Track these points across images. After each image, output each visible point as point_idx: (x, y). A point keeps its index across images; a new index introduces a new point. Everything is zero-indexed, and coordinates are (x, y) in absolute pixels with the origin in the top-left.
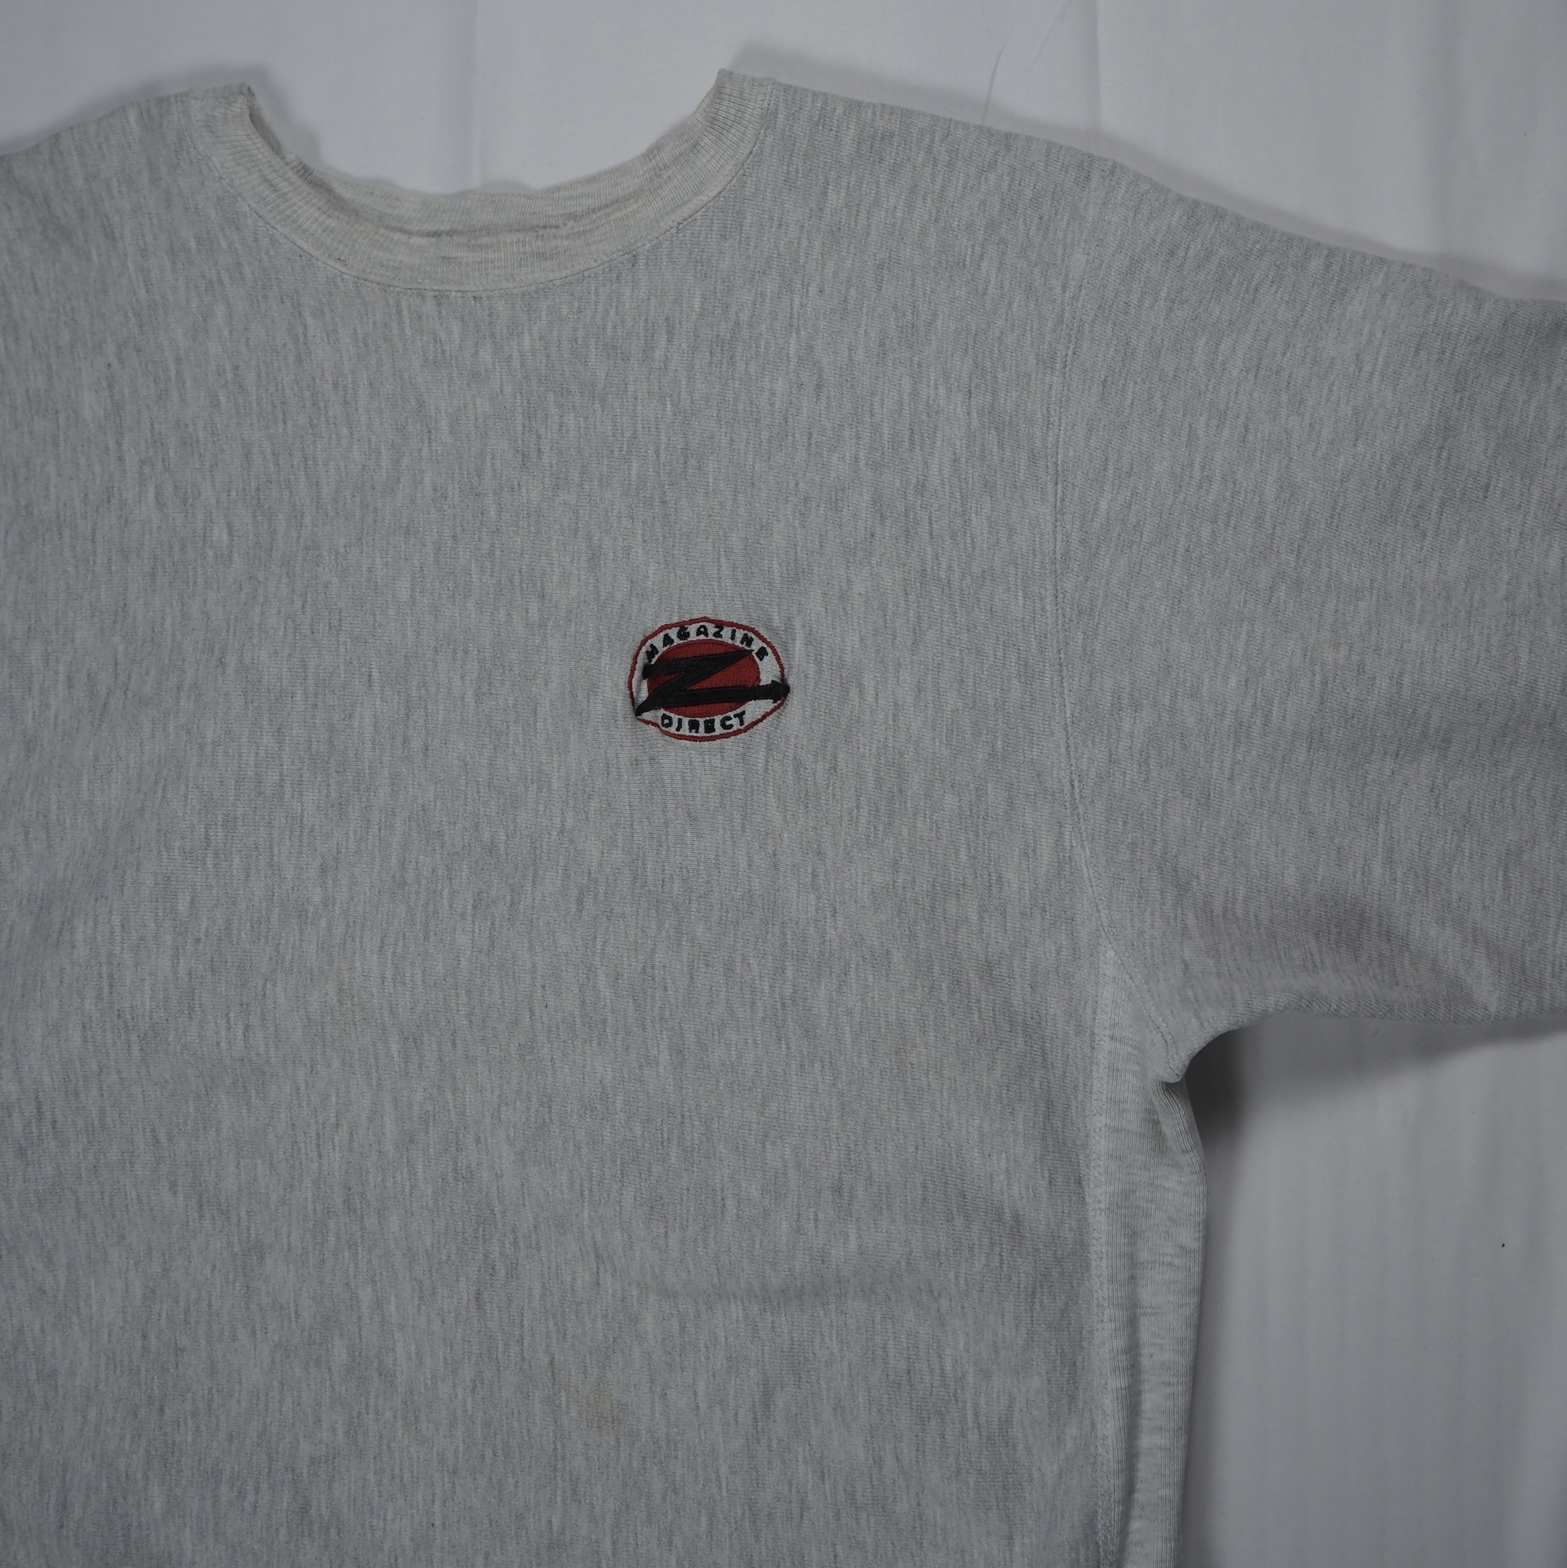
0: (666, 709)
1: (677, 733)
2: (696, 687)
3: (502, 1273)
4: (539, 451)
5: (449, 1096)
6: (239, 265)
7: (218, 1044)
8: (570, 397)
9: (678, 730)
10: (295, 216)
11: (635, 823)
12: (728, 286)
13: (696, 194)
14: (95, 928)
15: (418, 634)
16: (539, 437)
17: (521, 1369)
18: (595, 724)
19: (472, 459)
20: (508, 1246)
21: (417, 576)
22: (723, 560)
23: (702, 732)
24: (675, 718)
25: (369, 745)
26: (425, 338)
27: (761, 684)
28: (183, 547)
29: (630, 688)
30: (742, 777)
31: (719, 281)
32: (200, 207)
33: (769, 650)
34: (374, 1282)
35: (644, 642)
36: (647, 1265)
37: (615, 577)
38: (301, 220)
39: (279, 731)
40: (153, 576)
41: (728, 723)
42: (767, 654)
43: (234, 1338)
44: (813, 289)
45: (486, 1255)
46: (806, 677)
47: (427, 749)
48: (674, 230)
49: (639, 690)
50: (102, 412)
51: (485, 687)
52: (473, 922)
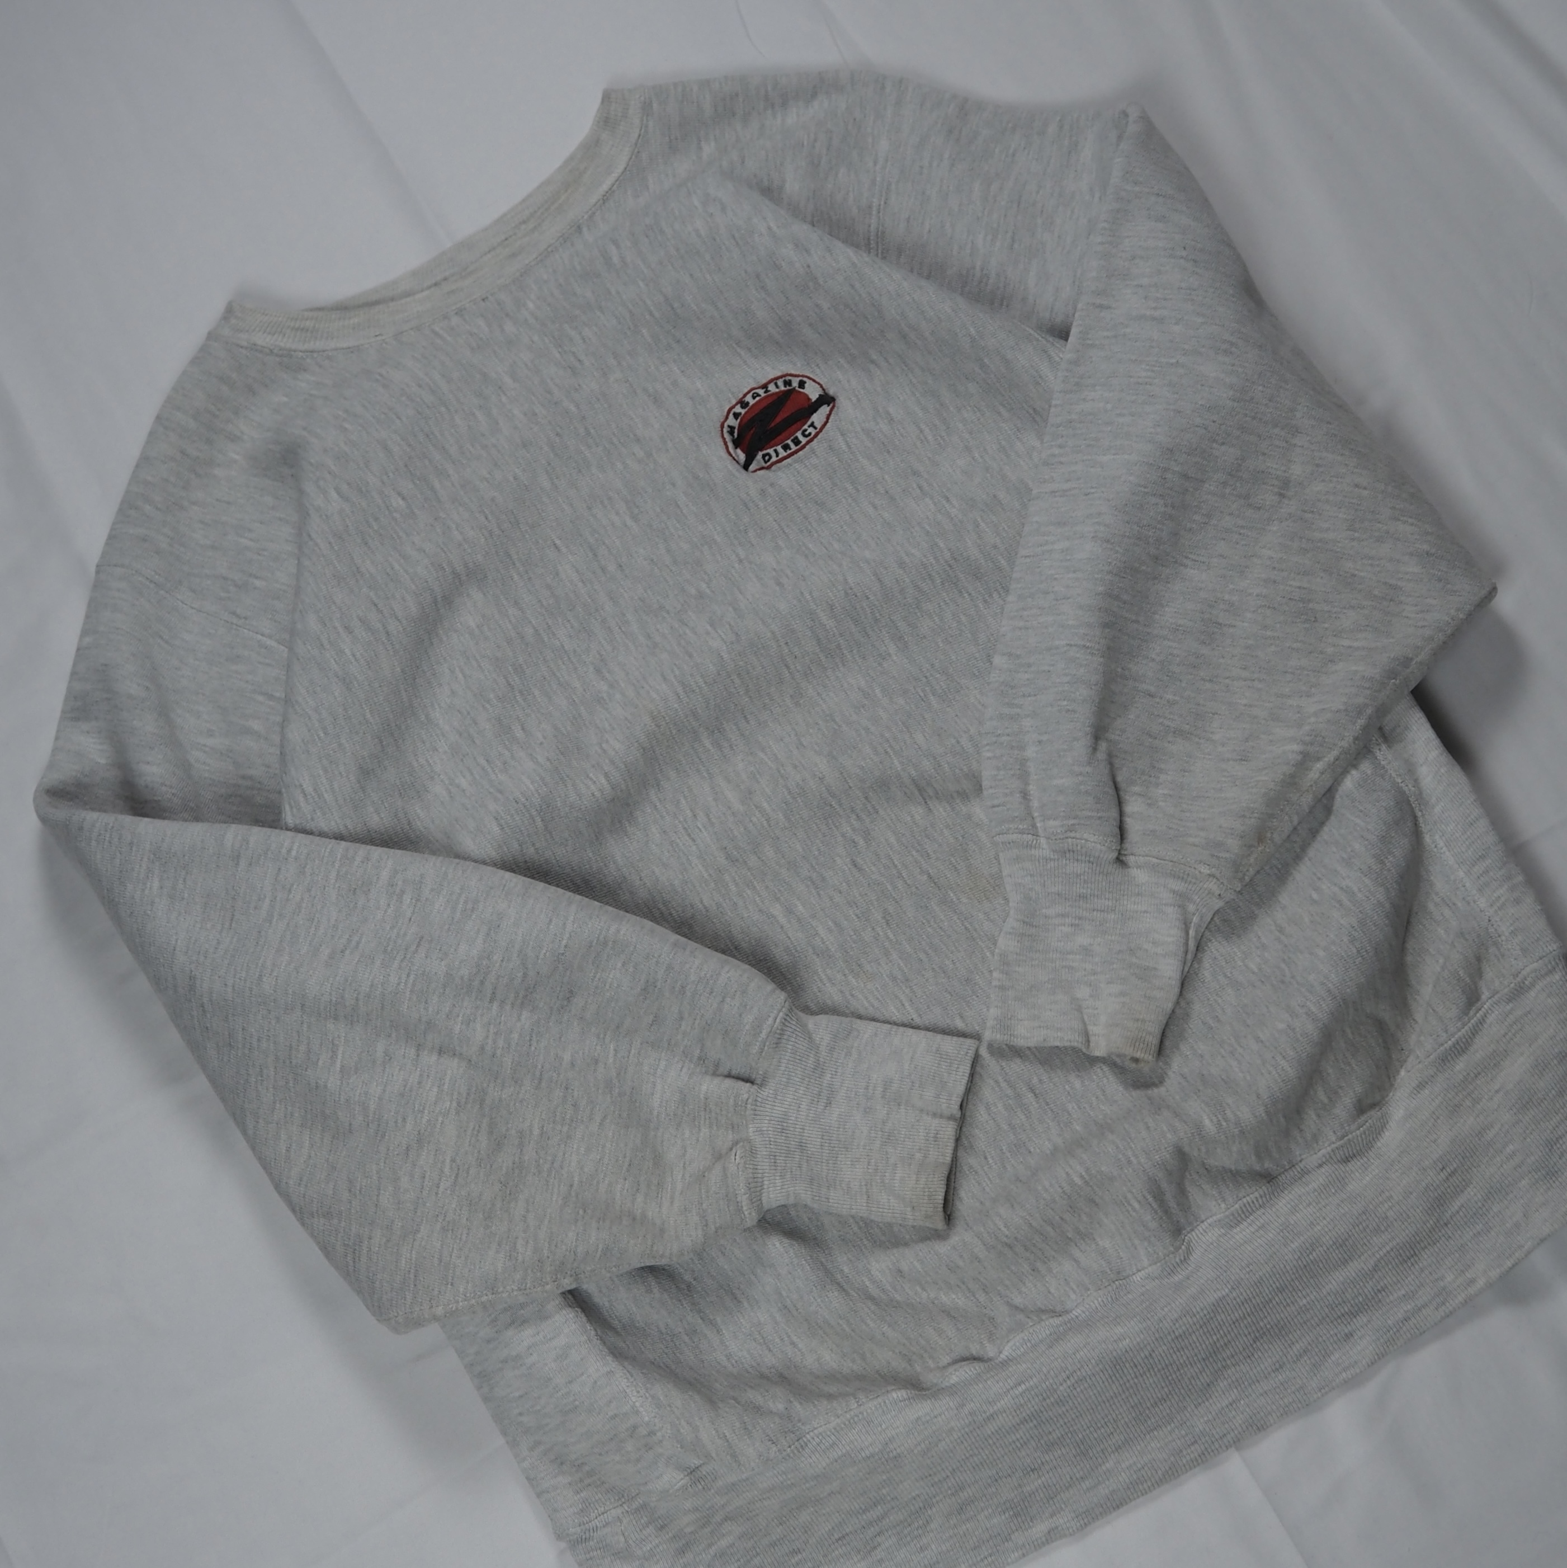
0: (761, 450)
1: (778, 459)
2: (773, 425)
3: (861, 842)
5: (761, 755)
9: (777, 456)
11: (785, 529)
15: (571, 505)
17: (912, 893)
18: (722, 483)
20: (855, 822)
21: (549, 469)
23: (793, 448)
24: (771, 451)
25: (580, 584)
27: (814, 401)
29: (731, 455)
30: (837, 460)
33: (805, 379)
34: (778, 899)
35: (722, 426)
37: (678, 402)
39: (516, 603)
41: (807, 433)
42: (805, 382)
45: (843, 835)
46: (840, 382)
47: (621, 566)
49: (738, 456)
51: (636, 511)
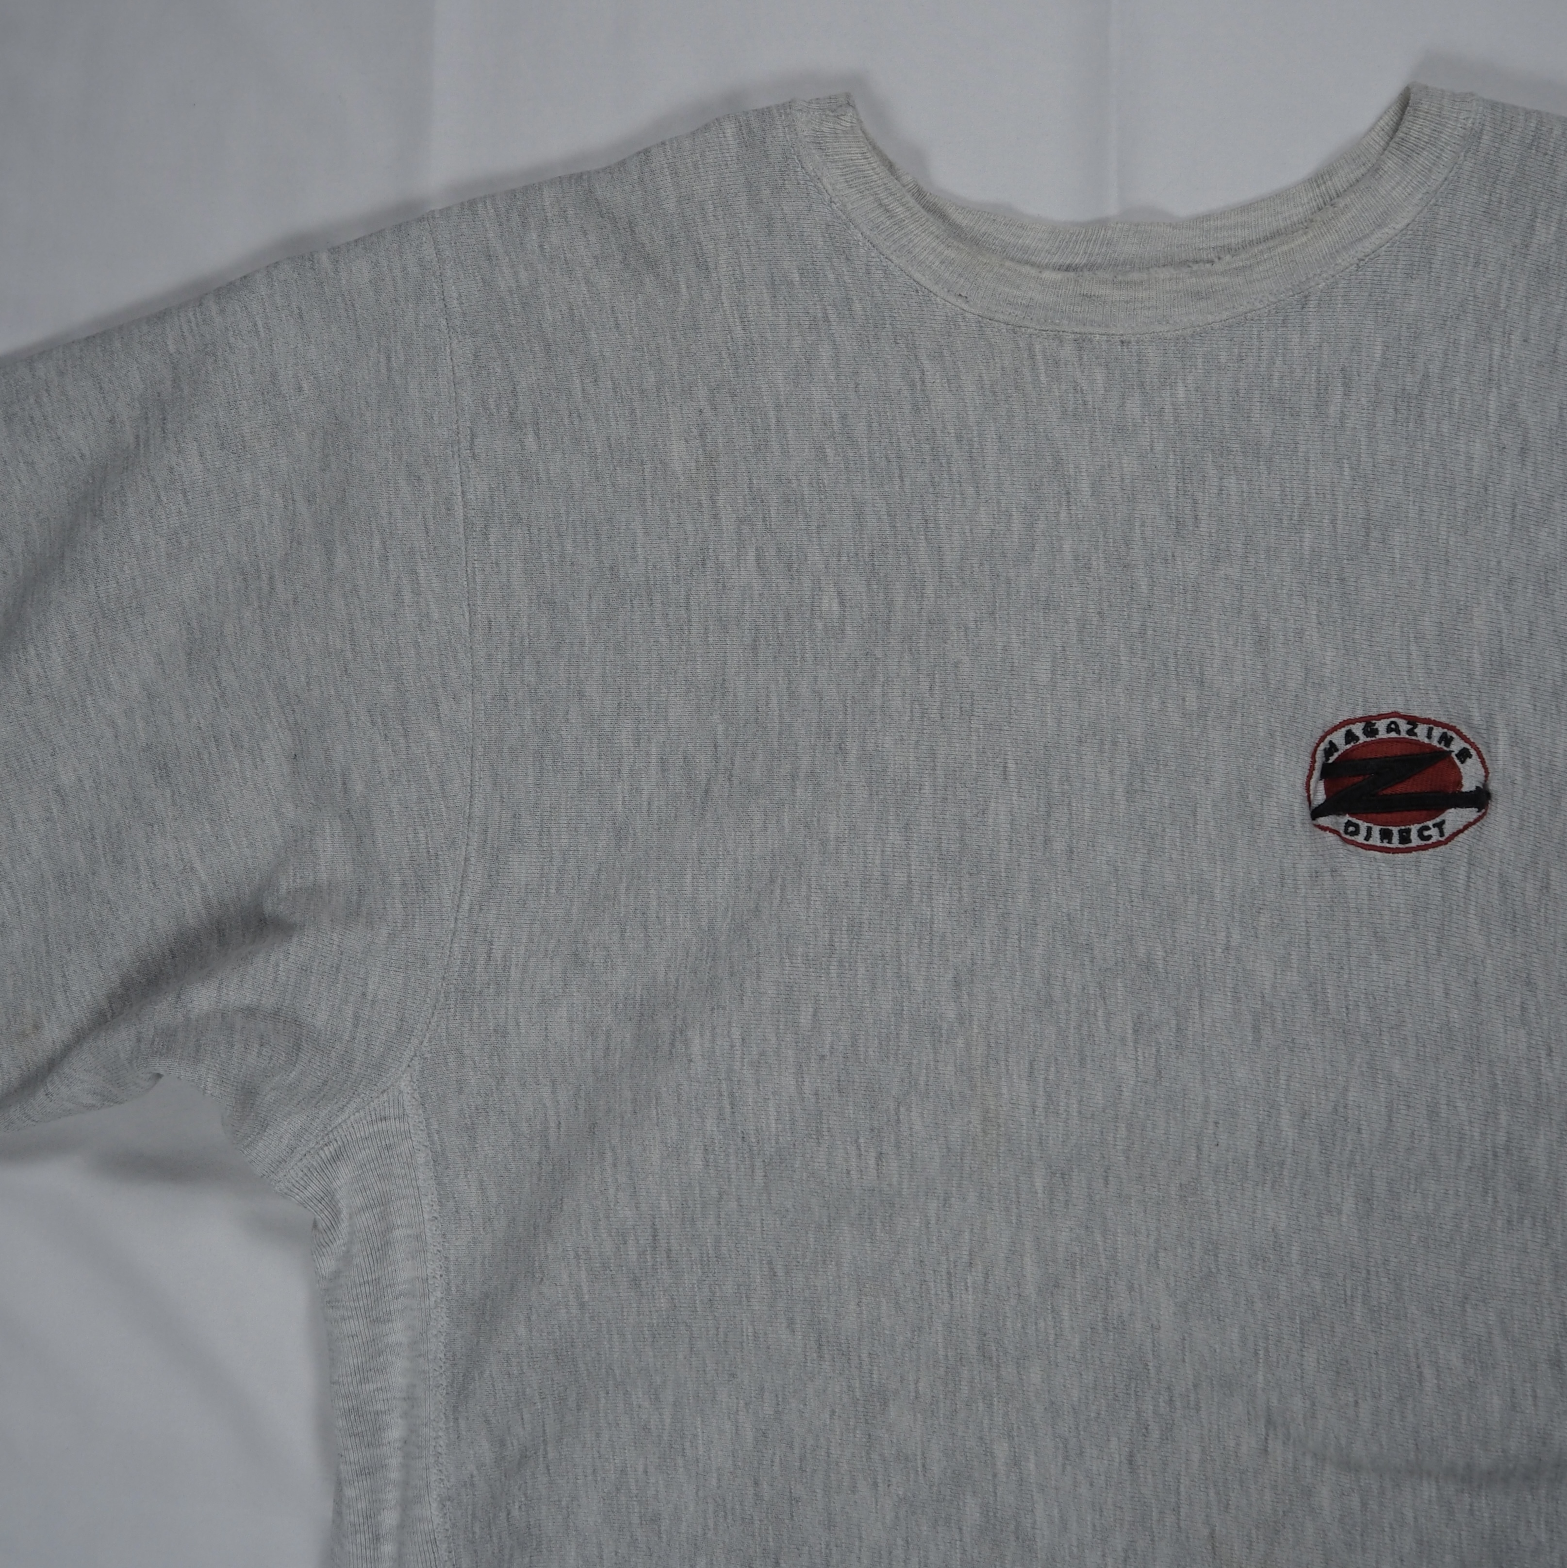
0: (1351, 815)
1: (1366, 842)
2: (1389, 791)
3: (1155, 1434)
4: (1196, 517)
5: (1098, 1238)
6: (848, 300)
7: (848, 1172)
8: (1231, 457)
9: (1367, 839)
10: (911, 245)
11: (1311, 942)
12: (1415, 332)
13: (1380, 226)
14: (713, 1041)
15: (1059, 722)
16: (1195, 502)
17: (1178, 1539)
18: (1270, 829)
19: (1118, 525)
20: (1162, 1404)
21: (1058, 656)
22: (1413, 647)
23: (1395, 842)
24: (1363, 826)
25: (1005, 844)
26: (1063, 387)
27: (1464, 790)
28: (788, 618)
29: (1308, 790)
30: (1440, 894)
31: (1405, 326)
32: (805, 234)
33: (1473, 752)
34: (1011, 1437)
35: (1322, 739)
36: (1332, 1435)
37: (1286, 663)
38: (917, 250)
39: (907, 827)
40: (755, 648)
41: (1426, 833)
42: (1470, 756)
43: (854, 1489)
44: (1516, 338)
45: (1139, 1413)
46: (1513, 783)
47: (1072, 852)
48: (1353, 268)
49: (1316, 792)
50: (693, 464)
51: (1137, 785)
52: (1136, 1048)
